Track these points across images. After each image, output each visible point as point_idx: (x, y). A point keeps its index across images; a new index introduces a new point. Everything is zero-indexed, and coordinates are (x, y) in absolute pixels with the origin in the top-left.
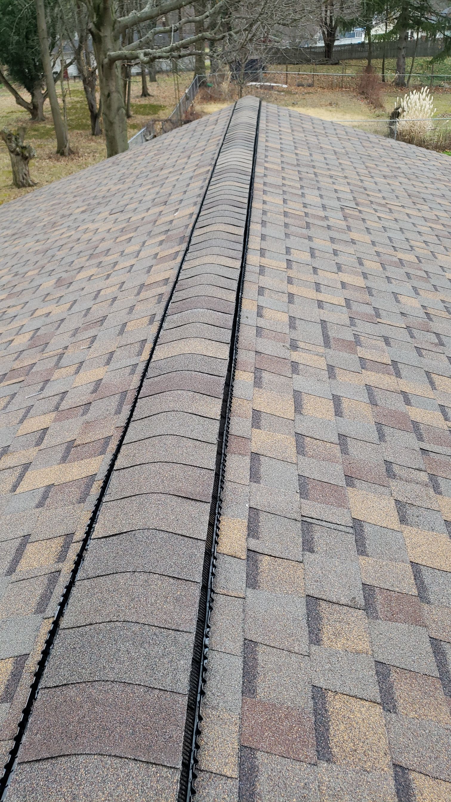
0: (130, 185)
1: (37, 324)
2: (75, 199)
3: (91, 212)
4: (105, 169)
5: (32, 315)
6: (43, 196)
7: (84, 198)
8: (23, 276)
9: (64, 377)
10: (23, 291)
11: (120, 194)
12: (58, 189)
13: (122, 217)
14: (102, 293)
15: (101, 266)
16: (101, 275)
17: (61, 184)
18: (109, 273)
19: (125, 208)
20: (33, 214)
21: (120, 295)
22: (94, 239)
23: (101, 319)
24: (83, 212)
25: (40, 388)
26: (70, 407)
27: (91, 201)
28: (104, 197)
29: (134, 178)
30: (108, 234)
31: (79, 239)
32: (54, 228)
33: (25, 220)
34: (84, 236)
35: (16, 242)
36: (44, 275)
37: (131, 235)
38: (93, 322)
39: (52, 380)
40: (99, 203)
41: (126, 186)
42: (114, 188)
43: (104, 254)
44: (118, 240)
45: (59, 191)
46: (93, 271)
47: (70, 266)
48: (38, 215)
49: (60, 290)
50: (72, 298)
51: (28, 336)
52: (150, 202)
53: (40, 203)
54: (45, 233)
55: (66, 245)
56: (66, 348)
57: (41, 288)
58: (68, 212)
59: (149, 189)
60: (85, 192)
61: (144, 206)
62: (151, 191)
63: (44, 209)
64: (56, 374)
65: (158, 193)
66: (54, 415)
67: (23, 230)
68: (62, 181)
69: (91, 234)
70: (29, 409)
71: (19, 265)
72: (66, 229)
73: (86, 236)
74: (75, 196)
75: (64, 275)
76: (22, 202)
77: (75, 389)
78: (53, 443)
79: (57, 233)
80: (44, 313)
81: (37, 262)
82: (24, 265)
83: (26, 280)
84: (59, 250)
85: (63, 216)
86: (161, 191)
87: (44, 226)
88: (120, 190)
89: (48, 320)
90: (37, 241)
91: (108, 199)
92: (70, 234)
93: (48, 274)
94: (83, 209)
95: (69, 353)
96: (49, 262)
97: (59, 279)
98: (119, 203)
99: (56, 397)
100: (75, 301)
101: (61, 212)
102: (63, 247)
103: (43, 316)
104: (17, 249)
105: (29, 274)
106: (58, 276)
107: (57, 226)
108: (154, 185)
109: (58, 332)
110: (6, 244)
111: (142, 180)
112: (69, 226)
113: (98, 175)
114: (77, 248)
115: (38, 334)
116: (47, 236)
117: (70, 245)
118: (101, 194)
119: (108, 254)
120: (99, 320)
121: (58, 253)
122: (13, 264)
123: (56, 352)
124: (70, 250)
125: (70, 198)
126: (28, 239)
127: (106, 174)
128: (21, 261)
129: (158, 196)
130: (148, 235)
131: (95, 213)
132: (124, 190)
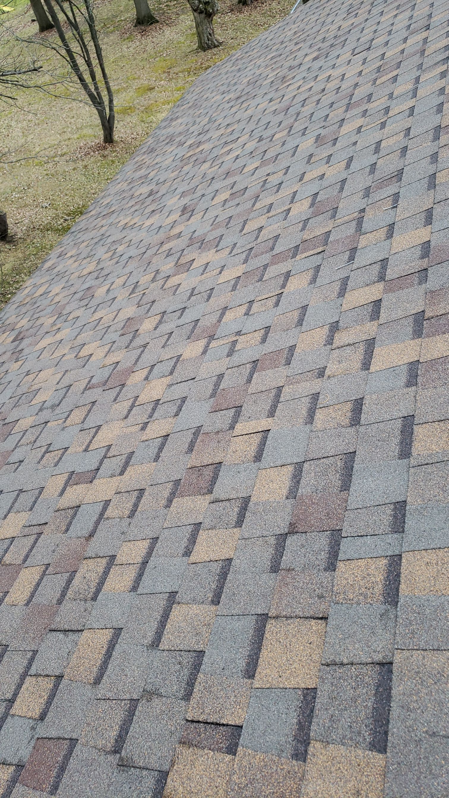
0: (366, 16)
1: (313, 188)
2: (298, 47)
3: (326, 57)
4: (322, 5)
5: (301, 180)
6: (255, 51)
7: (311, 42)
8: (271, 140)
9: (374, 243)
10: (277, 156)
11: (356, 29)
12: (271, 40)
13: (372, 55)
14: (383, 144)
15: (367, 114)
16: (373, 125)
17: (272, 33)
18: (382, 121)
19: (371, 44)
20: (252, 72)
21: (411, 144)
22: (343, 87)
23: (396, 173)
24: (315, 59)
25: (347, 257)
26: (400, 275)
27: (320, 45)
28: (335, 37)
29: (369, 7)
30: (361, 78)
31: (324, 90)
32: (285, 82)
33: (245, 81)
34: (329, 85)
35: (245, 105)
36: (297, 135)
37: (395, 73)
38: (386, 178)
39: (359, 247)
40: (332, 46)
41: (361, 19)
42: (346, 25)
43: (366, 101)
44: (378, 82)
45: (273, 42)
46: (360, 122)
47: (325, 121)
48: (258, 72)
49: (325, 148)
50: (345, 156)
51: (307, 203)
52: (404, 30)
53: (256, 59)
54: (277, 90)
55: (310, 99)
56: (363, 210)
57: (299, 149)
58: (297, 62)
59: (396, 16)
60: (308, 36)
61: (396, 38)
62: (399, 17)
63: (263, 64)
64: (363, 241)
65: (411, 17)
66: (382, 286)
67: (247, 91)
68: (271, 29)
69: (337, 81)
70: (345, 282)
71: (260, 129)
72: (302, 81)
73: (332, 85)
74: (296, 44)
75: (323, 132)
76: (232, 62)
77: (396, 255)
78: (394, 316)
79: (291, 88)
80: (316, 176)
81: (281, 123)
82: (266, 129)
83: (277, 143)
84: (303, 106)
85: (291, 68)
86: (415, 15)
87: (272, 82)
88: (355, 24)
89: (325, 183)
90: (271, 100)
91: (343, 39)
92: (309, 86)
93: (300, 133)
94: (315, 55)
95: (369, 215)
96: (296, 120)
97: (318, 137)
98: (360, 40)
99: (374, 265)
100: (351, 159)
101: (287, 65)
102: (307, 101)
103: (317, 179)
104: (249, 112)
105: (277, 136)
106: (316, 133)
107: (288, 80)
108: (401, 10)
109: (344, 194)
110: (234, 110)
111: (380, 7)
112: (304, 78)
113: (316, 15)
114: (326, 100)
115: (319, 199)
116: (280, 93)
117: (316, 98)
118: (332, 34)
119: (372, 100)
120: (393, 175)
121: (303, 109)
122: (252, 129)
123: (351, 217)
124: (318, 104)
125: (291, 47)
126: (258, 100)
127: (327, 11)
128: (261, 124)
129: (413, 21)
130: (418, 69)
131: (332, 57)
132: (361, 24)
